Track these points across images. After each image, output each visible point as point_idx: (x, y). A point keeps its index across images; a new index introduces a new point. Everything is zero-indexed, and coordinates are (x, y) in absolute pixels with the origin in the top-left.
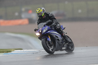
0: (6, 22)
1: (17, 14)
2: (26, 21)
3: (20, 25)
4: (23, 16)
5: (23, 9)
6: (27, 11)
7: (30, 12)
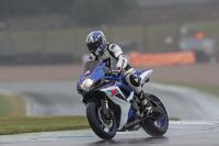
0: (145, 57)
1: (169, 40)
2: (189, 57)
3: (176, 64)
4: (183, 45)
5: (184, 30)
6: (192, 33)
7: (200, 36)
